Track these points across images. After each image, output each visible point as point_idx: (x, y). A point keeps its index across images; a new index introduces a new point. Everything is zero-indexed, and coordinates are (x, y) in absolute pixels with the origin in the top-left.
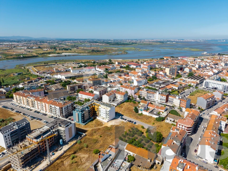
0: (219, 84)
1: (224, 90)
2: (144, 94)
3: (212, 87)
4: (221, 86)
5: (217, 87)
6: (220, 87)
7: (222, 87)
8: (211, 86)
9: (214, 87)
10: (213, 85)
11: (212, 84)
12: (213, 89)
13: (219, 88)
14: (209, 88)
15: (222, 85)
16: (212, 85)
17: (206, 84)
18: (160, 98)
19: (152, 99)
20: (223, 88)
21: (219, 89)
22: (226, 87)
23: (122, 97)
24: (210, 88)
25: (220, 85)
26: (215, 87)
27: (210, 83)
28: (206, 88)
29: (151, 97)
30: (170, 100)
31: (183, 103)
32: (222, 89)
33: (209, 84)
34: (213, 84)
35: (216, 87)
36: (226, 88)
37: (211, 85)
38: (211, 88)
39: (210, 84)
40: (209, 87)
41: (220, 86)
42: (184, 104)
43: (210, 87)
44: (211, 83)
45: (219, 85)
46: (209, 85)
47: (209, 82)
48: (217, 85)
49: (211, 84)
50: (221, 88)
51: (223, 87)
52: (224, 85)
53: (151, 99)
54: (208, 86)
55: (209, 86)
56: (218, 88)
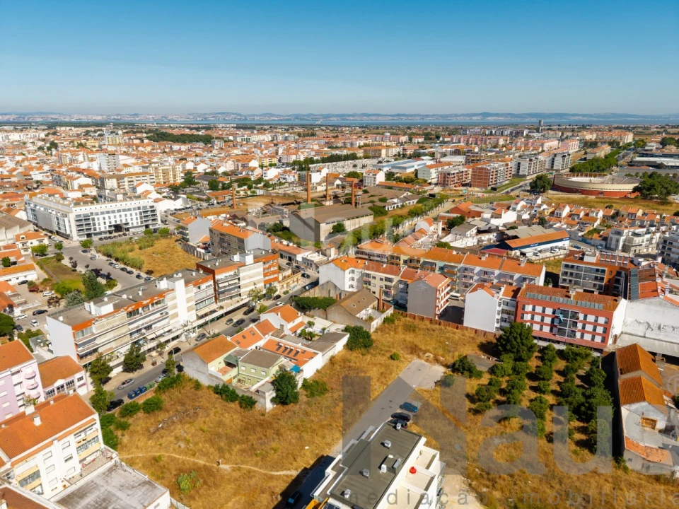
0: (124, 210)
1: (144, 224)
2: (110, 336)
3: (108, 229)
4: (136, 214)
5: (124, 222)
6: (132, 219)
7: (138, 216)
8: (102, 225)
9: (113, 223)
10: (109, 218)
11: (104, 218)
12: (110, 232)
13: (129, 221)
14: (96, 234)
15: (135, 209)
16: (107, 221)
17: (84, 223)
18: (194, 303)
19: (161, 335)
20: (141, 218)
21: (130, 225)
22: (147, 211)
23: (90, 434)
24: (100, 233)
25: (130, 210)
26: (118, 222)
27: (96, 217)
28: (85, 238)
29: (149, 328)
30: (227, 284)
31: (269, 267)
32: (142, 222)
33: (93, 219)
34: (106, 216)
35: (121, 220)
36: (147, 216)
37: (102, 221)
38: (105, 232)
39: (98, 219)
40: (98, 231)
41: (131, 215)
42: (272, 269)
43: (103, 229)
44: (97, 214)
45: (128, 213)
46: (96, 222)
47: (92, 214)
48: (123, 214)
49: (101, 217)
50: (137, 219)
51: (141, 213)
52: (139, 208)
53: (158, 333)
54: (95, 229)
55: (97, 227)
56: (127, 224)
